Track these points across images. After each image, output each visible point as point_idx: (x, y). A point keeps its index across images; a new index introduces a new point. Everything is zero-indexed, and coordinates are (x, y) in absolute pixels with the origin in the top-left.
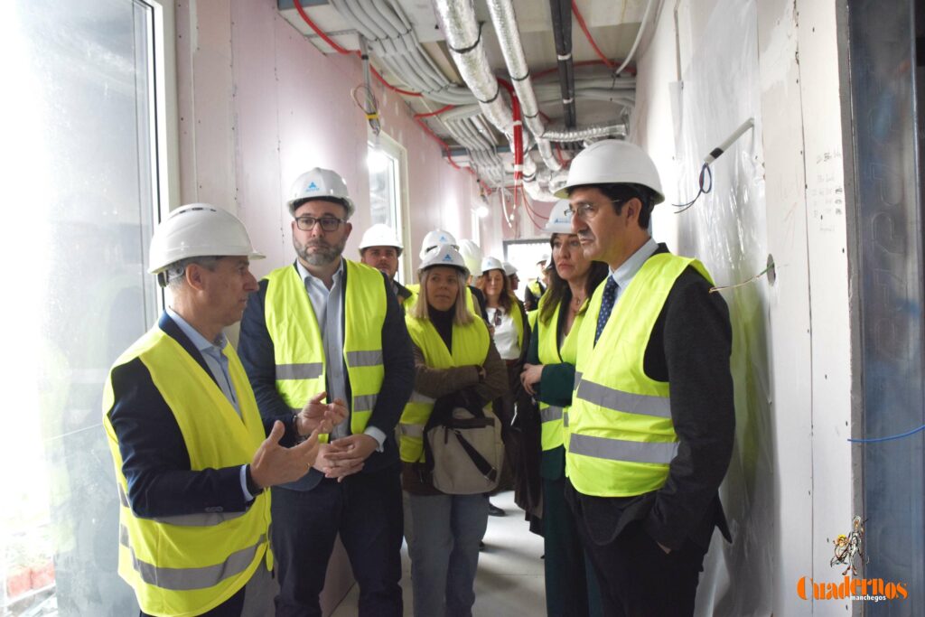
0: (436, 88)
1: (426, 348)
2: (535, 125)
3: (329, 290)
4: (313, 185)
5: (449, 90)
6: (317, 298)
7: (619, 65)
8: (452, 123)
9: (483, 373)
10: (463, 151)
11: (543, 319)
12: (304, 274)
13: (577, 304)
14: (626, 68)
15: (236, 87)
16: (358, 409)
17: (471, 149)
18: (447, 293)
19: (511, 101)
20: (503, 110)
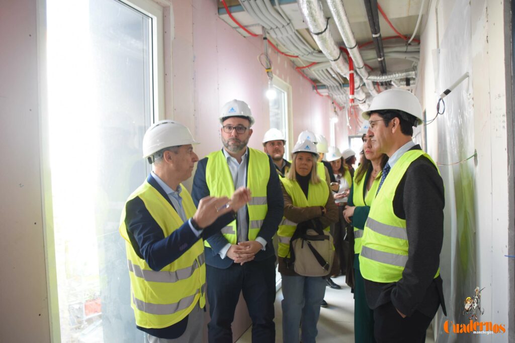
0: (307, 53)
1: (294, 196)
2: (363, 72)
3: (240, 163)
4: (232, 109)
5: (314, 54)
6: (233, 168)
7: (410, 38)
8: (317, 72)
9: (325, 210)
10: (324, 86)
11: (357, 181)
12: (227, 155)
13: (375, 173)
14: (414, 40)
15: (195, 57)
16: (253, 227)
17: (328, 86)
18: (306, 167)
19: (348, 59)
20: (344, 65)
